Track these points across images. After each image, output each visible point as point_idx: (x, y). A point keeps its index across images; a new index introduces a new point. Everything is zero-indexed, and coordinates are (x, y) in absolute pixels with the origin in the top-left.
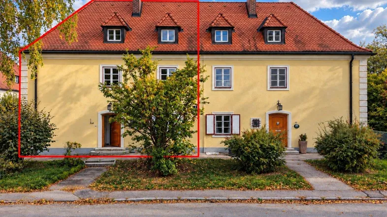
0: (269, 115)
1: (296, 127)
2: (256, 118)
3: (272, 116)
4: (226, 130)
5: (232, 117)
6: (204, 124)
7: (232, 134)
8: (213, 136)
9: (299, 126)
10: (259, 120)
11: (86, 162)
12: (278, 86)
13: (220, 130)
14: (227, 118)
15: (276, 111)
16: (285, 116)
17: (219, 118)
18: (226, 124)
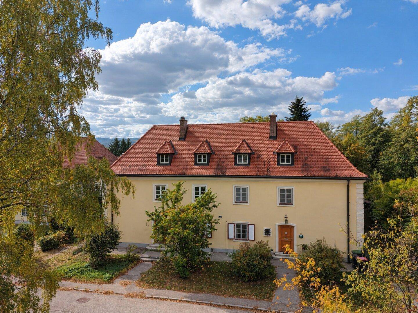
0: (279, 226)
1: (301, 237)
2: (268, 228)
3: (281, 227)
4: (244, 236)
5: (248, 226)
6: (227, 230)
7: (248, 240)
8: (234, 240)
9: (303, 236)
10: (270, 230)
11: (141, 257)
12: (286, 202)
13: (239, 236)
14: (245, 226)
15: (283, 223)
16: (292, 227)
17: (238, 226)
18: (244, 231)
